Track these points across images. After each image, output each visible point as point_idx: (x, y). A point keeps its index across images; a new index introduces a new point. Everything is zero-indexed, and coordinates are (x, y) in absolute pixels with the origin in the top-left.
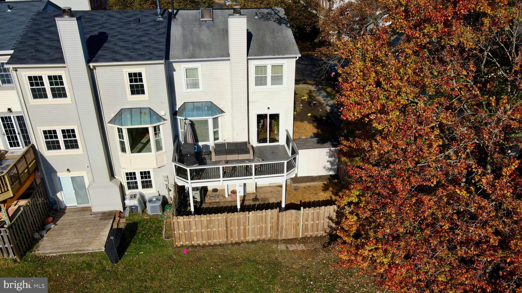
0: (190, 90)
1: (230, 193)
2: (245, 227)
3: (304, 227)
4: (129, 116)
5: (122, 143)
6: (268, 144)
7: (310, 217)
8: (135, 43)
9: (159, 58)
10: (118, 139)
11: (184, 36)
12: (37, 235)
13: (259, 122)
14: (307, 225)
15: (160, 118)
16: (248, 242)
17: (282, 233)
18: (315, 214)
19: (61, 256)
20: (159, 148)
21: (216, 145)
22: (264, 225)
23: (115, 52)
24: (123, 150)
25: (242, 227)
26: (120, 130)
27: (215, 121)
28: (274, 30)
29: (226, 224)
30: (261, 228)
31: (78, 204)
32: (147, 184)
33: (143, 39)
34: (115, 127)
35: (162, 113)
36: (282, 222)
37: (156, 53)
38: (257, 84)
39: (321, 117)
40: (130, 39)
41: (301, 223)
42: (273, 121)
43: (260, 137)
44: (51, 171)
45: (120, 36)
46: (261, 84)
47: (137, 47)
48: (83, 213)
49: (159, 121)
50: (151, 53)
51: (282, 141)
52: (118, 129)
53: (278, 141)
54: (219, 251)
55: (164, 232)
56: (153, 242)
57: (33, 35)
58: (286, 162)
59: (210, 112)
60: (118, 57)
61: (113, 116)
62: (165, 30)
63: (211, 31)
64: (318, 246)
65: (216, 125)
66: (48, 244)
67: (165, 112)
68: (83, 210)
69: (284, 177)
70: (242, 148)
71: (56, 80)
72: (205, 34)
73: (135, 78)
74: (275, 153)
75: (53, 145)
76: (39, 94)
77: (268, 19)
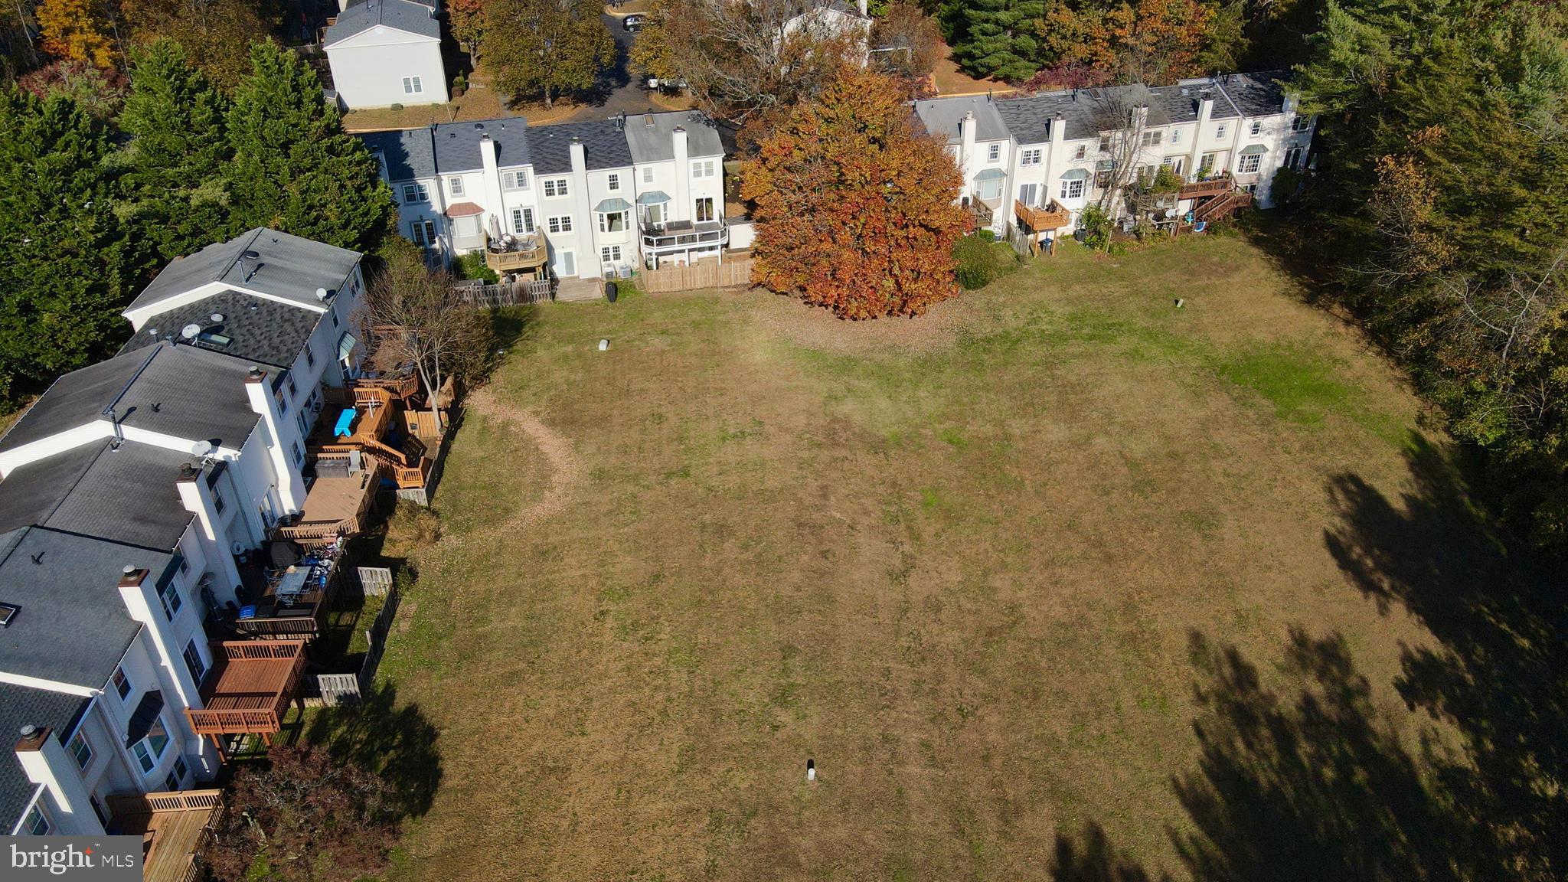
0: (647, 183)
1: (679, 262)
3: (735, 277)
4: (608, 205)
5: (602, 226)
6: (705, 222)
7: (739, 269)
8: (609, 153)
9: (627, 163)
10: (599, 222)
11: (637, 142)
12: (553, 291)
13: (697, 205)
14: (736, 275)
15: (629, 206)
17: (720, 281)
18: (742, 267)
19: (577, 301)
20: (628, 227)
21: (668, 224)
22: (707, 276)
23: (598, 161)
24: (603, 230)
25: (691, 278)
26: (601, 216)
27: (665, 205)
28: (704, 132)
30: (705, 278)
31: (567, 275)
32: (617, 257)
33: (612, 149)
34: (598, 213)
35: (629, 202)
36: (720, 274)
37: (625, 160)
38: (695, 177)
41: (733, 274)
42: (709, 204)
43: (699, 218)
44: (552, 249)
46: (698, 176)
47: (611, 156)
48: (573, 280)
49: (628, 208)
50: (621, 160)
51: (716, 219)
52: (600, 214)
53: (713, 219)
55: (637, 286)
56: (633, 292)
57: (536, 150)
58: (718, 232)
59: (661, 199)
60: (602, 164)
61: (597, 205)
62: (624, 139)
63: (656, 136)
64: (746, 289)
65: (665, 209)
66: (561, 296)
67: (632, 201)
68: (571, 278)
69: (718, 242)
70: (686, 225)
71: (562, 183)
72: (653, 140)
73: (613, 178)
74: (710, 227)
75: (554, 229)
76: (550, 193)
77: (698, 122)
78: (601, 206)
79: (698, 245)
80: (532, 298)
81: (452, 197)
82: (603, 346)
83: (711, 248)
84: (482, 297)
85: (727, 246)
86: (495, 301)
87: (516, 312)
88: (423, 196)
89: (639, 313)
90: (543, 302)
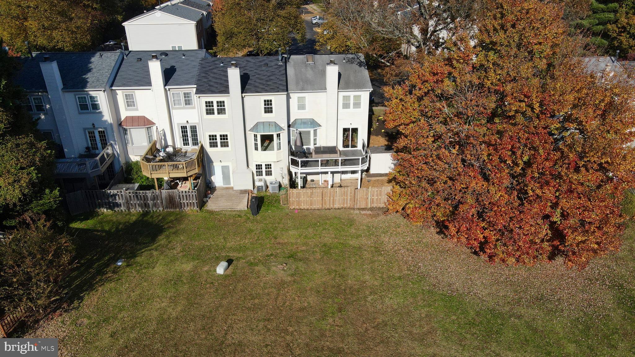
0: (300, 111)
1: (323, 182)
2: (334, 198)
3: (371, 200)
4: (262, 127)
5: (256, 145)
6: (350, 149)
7: (375, 193)
8: (267, 81)
9: (283, 91)
10: (253, 142)
11: (296, 75)
12: (205, 200)
13: (344, 134)
14: (373, 199)
15: (281, 129)
16: (335, 209)
17: (357, 203)
18: (379, 192)
19: (222, 211)
20: (279, 148)
21: (315, 148)
22: (346, 198)
23: (255, 87)
24: (256, 149)
25: (332, 198)
26: (255, 136)
27: (315, 131)
28: (356, 71)
29: (322, 195)
30: (344, 199)
31: (224, 185)
32: (269, 173)
33: (272, 78)
34: (253, 134)
35: (282, 125)
36: (357, 196)
37: (281, 87)
38: (343, 108)
39: (392, 133)
40: (264, 78)
41: (370, 198)
42: (354, 134)
43: (345, 145)
44: (210, 161)
45: (257, 76)
46: (347, 108)
47: (269, 83)
48: (228, 190)
49: (281, 131)
50: (278, 88)
51: (360, 147)
52: (254, 135)
53: (357, 147)
54: (317, 212)
55: (281, 202)
56: (276, 207)
57: (204, 75)
58: (360, 158)
59: (312, 126)
60: (259, 90)
61: (252, 126)
62: (284, 72)
63: (314, 71)
64: (380, 213)
65: (315, 134)
66: (212, 205)
67: (284, 125)
68: (227, 188)
69: (359, 168)
70: (332, 150)
71: (221, 104)
72: (309, 74)
73: (268, 103)
74: (354, 153)
75: (213, 145)
76: (210, 112)
77: (352, 63)
78: (255, 127)
79: (340, 168)
80: (180, 205)
81: (126, 110)
82: (220, 269)
83: (353, 172)
84: (134, 201)
85: (368, 170)
86: (146, 205)
87: (164, 218)
88: (95, 107)
89: (275, 229)
90: (191, 210)
